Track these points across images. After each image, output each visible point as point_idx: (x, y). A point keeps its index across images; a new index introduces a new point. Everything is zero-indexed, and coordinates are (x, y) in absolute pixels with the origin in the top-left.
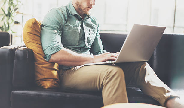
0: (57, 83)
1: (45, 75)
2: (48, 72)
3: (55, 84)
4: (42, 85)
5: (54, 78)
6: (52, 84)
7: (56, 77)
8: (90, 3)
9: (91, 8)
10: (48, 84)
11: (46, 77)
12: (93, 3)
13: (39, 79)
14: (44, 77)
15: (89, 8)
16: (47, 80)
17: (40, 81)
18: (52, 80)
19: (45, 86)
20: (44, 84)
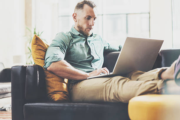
0: (66, 96)
1: (55, 88)
2: (58, 85)
3: (65, 97)
4: (53, 98)
5: (63, 90)
6: (61, 97)
7: (65, 90)
8: (90, 24)
9: (90, 29)
10: (57, 97)
11: (56, 90)
12: (92, 24)
13: (50, 92)
14: (54, 90)
15: (89, 29)
16: (56, 93)
17: (51, 95)
18: (61, 93)
19: (55, 99)
20: (54, 97)
